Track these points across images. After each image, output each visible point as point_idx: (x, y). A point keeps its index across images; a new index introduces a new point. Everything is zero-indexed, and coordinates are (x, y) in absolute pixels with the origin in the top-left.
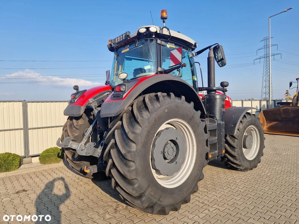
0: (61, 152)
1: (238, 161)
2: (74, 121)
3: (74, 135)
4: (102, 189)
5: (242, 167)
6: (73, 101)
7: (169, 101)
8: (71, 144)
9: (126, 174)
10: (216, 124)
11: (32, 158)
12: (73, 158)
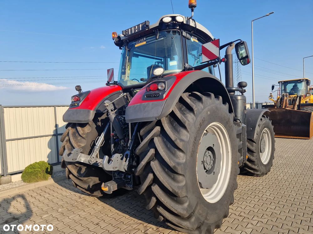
0: (49, 167)
1: (257, 166)
2: (79, 128)
3: (80, 145)
4: (117, 209)
5: (259, 172)
6: (76, 104)
7: (210, 101)
8: (80, 157)
9: (177, 191)
10: (241, 127)
11: (12, 176)
12: (78, 174)
